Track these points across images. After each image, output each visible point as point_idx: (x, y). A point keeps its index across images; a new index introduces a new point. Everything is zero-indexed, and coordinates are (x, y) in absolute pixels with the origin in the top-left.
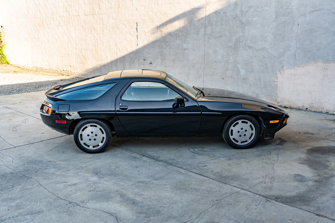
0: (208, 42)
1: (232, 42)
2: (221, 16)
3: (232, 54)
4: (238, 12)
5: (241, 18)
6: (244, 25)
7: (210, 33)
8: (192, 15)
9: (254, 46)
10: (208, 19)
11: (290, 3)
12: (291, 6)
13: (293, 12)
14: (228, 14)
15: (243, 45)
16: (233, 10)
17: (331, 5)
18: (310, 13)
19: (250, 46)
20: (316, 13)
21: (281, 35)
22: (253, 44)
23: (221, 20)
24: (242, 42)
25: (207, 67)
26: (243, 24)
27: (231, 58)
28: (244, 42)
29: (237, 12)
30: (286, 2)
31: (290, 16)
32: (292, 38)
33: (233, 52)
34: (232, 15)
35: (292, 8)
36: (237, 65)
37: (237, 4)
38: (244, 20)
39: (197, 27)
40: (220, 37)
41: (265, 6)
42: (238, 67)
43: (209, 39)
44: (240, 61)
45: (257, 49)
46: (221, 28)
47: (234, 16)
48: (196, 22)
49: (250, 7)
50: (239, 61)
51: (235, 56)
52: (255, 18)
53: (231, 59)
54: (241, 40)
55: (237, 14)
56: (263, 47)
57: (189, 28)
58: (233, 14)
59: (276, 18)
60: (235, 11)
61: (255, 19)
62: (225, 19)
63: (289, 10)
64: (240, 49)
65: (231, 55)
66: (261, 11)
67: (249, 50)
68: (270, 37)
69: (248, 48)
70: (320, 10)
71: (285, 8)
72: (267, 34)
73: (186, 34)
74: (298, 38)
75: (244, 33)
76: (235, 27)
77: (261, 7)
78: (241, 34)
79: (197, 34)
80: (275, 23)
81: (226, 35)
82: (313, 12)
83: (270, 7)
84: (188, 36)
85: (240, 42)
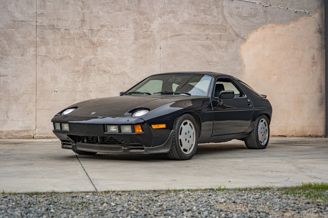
0: (42, 66)
1: (79, 65)
2: (62, 33)
3: (80, 80)
4: (87, 31)
5: (91, 37)
6: (96, 46)
7: (45, 54)
8: (13, 30)
9: (111, 71)
10: (41, 36)
11: (150, 26)
12: (151, 29)
13: (154, 35)
14: (72, 32)
15: (95, 69)
16: (80, 28)
17: (190, 32)
18: (171, 37)
19: (106, 70)
20: (176, 37)
21: (142, 58)
22: (109, 68)
23: (61, 38)
24: (94, 65)
25: (41, 99)
26: (94, 44)
27: (79, 85)
28: (97, 66)
29: (85, 31)
30: (145, 24)
31: (151, 38)
32: (155, 61)
33: (82, 78)
34: (77, 33)
35: (152, 31)
36: (89, 94)
37: (84, 21)
38: (95, 39)
39: (22, 45)
40: (61, 59)
41: (121, 26)
42: (90, 96)
43: (43, 62)
44: (93, 88)
45: (115, 73)
46: (63, 48)
47: (81, 35)
48: (20, 39)
49: (103, 26)
50: (91, 88)
51: (85, 83)
52: (110, 38)
53: (80, 87)
54: (93, 64)
55: (85, 34)
56: (123, 71)
57: (7, 46)
58: (79, 32)
59: (135, 40)
60: (82, 29)
61: (109, 40)
62: (68, 37)
63: (150, 33)
64: (92, 74)
65: (80, 82)
66: (117, 31)
67: (104, 76)
68: (130, 61)
69: (102, 73)
70: (180, 35)
71: (144, 30)
72: (125, 57)
73: (2, 55)
74: (161, 62)
75: (96, 55)
76: (82, 48)
77: (117, 27)
78: (92, 56)
79: (22, 55)
80: (135, 46)
81: (70, 57)
82: (174, 36)
83: (127, 27)
84: (5, 57)
85: (91, 65)
